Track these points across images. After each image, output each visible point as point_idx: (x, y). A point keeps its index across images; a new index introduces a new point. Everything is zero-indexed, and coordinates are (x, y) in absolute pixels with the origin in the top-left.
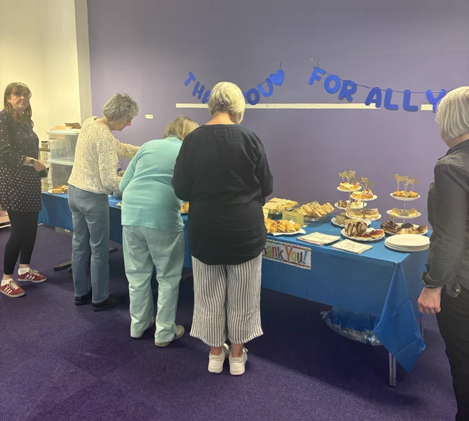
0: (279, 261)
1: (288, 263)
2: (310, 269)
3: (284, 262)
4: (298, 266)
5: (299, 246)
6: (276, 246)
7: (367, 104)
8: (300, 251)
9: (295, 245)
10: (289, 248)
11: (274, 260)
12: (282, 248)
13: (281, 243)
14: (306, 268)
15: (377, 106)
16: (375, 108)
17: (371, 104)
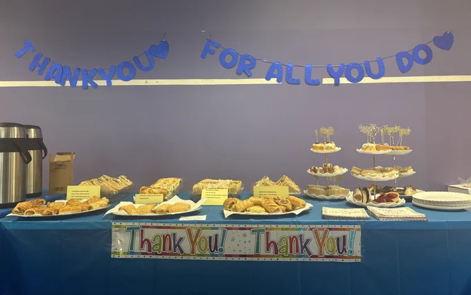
0: (301, 259)
1: (319, 260)
2: (359, 260)
3: (313, 260)
4: (339, 260)
5: (338, 226)
6: (296, 233)
7: (268, 79)
8: (340, 234)
9: (331, 226)
10: (321, 233)
11: (294, 259)
12: (308, 235)
13: (306, 226)
14: (353, 260)
15: (277, 81)
16: (277, 83)
17: (272, 79)
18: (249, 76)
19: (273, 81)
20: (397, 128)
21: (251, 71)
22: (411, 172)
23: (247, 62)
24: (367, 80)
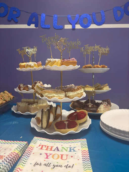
7: (29, 25)
15: (35, 26)
16: (35, 28)
17: (32, 25)
18: (16, 23)
19: (33, 26)
20: (97, 47)
21: (17, 19)
22: (106, 89)
23: (15, 13)
24: (93, 26)
